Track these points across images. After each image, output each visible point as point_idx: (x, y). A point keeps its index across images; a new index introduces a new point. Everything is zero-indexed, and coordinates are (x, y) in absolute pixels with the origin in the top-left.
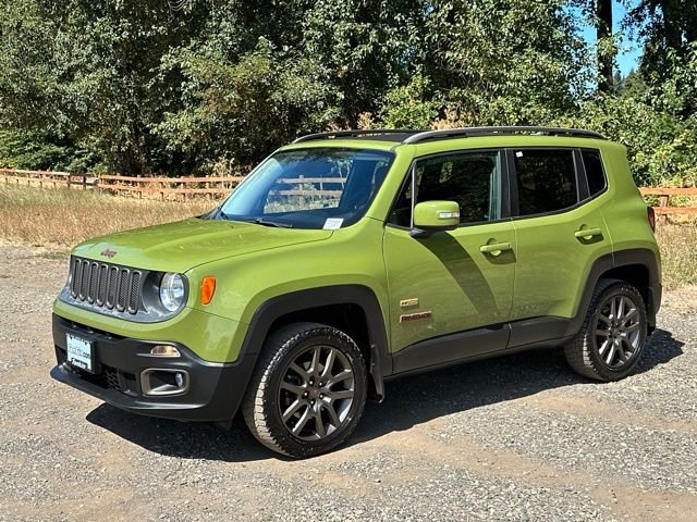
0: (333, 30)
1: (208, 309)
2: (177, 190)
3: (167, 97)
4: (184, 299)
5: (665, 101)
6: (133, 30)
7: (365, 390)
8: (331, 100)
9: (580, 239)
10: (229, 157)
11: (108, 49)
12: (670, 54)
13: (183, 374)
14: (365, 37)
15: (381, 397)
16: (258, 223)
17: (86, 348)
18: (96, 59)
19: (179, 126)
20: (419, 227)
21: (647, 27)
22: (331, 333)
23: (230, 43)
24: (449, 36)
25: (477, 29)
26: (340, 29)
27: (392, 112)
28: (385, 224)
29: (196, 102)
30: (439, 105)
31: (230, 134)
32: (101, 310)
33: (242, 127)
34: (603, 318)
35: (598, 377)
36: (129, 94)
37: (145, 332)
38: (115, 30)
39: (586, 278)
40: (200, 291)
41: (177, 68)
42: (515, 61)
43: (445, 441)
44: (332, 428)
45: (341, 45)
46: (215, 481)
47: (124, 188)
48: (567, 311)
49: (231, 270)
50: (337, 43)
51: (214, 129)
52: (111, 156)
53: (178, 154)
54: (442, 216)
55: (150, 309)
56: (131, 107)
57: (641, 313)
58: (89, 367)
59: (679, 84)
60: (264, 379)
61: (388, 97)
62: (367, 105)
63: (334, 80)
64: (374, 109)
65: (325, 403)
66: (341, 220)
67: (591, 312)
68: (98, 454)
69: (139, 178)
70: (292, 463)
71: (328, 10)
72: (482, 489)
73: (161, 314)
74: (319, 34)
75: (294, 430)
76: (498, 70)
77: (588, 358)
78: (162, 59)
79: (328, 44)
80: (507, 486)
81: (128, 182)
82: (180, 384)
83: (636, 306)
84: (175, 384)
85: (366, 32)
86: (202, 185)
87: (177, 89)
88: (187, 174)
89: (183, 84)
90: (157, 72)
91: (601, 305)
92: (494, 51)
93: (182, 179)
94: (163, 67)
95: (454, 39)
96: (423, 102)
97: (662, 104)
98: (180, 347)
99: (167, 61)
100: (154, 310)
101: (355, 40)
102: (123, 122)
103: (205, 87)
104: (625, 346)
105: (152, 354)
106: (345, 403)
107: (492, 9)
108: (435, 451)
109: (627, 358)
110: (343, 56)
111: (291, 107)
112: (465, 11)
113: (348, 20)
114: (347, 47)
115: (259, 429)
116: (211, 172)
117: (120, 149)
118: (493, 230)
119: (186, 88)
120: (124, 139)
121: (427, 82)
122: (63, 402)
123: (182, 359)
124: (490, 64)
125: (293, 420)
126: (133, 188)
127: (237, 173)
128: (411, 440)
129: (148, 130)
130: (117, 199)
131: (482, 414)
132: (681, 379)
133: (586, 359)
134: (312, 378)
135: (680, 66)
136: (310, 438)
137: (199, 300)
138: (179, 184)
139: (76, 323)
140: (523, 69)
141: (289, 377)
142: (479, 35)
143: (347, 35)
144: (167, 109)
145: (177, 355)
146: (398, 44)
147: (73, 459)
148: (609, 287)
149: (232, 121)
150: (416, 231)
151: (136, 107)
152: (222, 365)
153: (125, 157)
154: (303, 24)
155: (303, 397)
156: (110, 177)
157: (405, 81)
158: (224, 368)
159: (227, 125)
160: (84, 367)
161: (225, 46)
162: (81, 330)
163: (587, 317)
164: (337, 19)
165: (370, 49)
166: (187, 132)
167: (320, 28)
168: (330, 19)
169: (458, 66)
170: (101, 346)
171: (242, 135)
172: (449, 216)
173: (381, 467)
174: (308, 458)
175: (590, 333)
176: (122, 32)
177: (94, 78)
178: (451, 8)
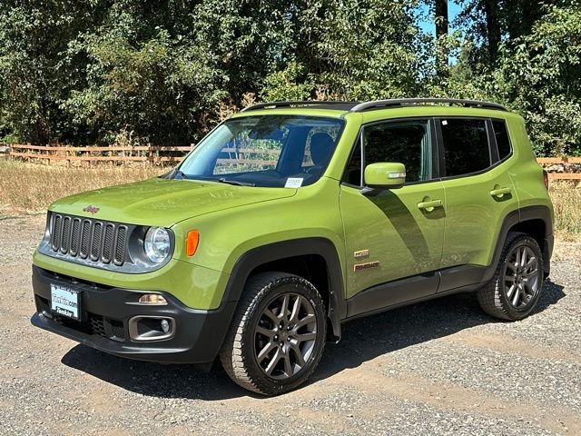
0: (220, 22)
1: (192, 260)
2: (82, 158)
3: (74, 77)
4: (171, 251)
5: (496, 86)
6: (44, 19)
7: (325, 332)
8: (218, 82)
9: (494, 197)
10: (129, 129)
11: (20, 35)
12: (501, 47)
13: (169, 321)
14: (247, 29)
15: (337, 338)
16: (221, 182)
17: (73, 297)
18: (9, 43)
19: (84, 102)
20: (370, 186)
21: (473, 26)
22: (298, 282)
23: (130, 32)
24: (320, 29)
25: (344, 24)
26: (226, 21)
27: (271, 93)
28: (340, 183)
29: (100, 82)
30: (311, 87)
31: (130, 110)
32: (86, 262)
33: (140, 104)
34: (510, 265)
35: (506, 317)
36: (38, 75)
37: (132, 282)
38: (27, 19)
39: (499, 232)
40: (185, 243)
41: (83, 53)
42: (375, 51)
43: (396, 377)
44: (298, 367)
45: (227, 35)
46: (202, 419)
47: (33, 156)
48: (484, 260)
49: (213, 224)
50: (224, 33)
51: (115, 105)
52: (21, 128)
53: (83, 126)
54: (391, 176)
55: (136, 261)
56: (40, 85)
57: (539, 261)
58: (76, 315)
59: (507, 73)
60: (242, 324)
61: (268, 79)
62: (248, 87)
63: (221, 65)
64: (256, 90)
65: (292, 345)
66: (302, 180)
67: (502, 261)
68: (83, 396)
69: (47, 147)
70: (265, 400)
71: (216, 5)
72: (445, 421)
73: (147, 265)
74: (207, 26)
75: (267, 370)
76: (360, 58)
77: (499, 301)
78: (70, 45)
79: (216, 34)
80: (466, 418)
81: (37, 150)
82: (166, 329)
83: (536, 255)
84: (161, 331)
85: (248, 25)
86: (104, 154)
87: (83, 70)
88: (91, 144)
89: (88, 66)
90: (64, 55)
91: (510, 254)
92: (358, 43)
93: (86, 148)
94: (70, 51)
95: (323, 31)
96: (297, 85)
97: (493, 89)
98: (167, 295)
99: (73, 47)
100: (140, 262)
101: (239, 31)
102: (32, 98)
103: (109, 69)
104: (527, 289)
105: (140, 303)
106: (308, 344)
107: (356, 8)
108: (390, 386)
109: (529, 300)
110: (228, 45)
111: (185, 87)
112: (334, 9)
113: (233, 14)
114: (232, 38)
115: (235, 370)
116: (113, 142)
117: (29, 122)
118: (427, 189)
119: (91, 69)
120: (33, 113)
121: (300, 67)
122: (35, 348)
123: (169, 307)
124: (354, 53)
125: (266, 361)
126: (42, 156)
127: (136, 143)
128: (365, 377)
129: (58, 105)
130: (28, 165)
131: (418, 351)
132: (574, 318)
133: (497, 301)
134: (282, 323)
135: (509, 57)
136: (280, 377)
137: (184, 252)
138: (83, 152)
139: (58, 274)
140: (382, 57)
141: (262, 322)
142: (345, 28)
143: (232, 27)
144: (74, 87)
145: (163, 302)
146: (275, 35)
147: (61, 401)
148: (515, 239)
149: (131, 98)
150: (366, 190)
151: (44, 86)
152: (205, 312)
153: (34, 130)
154: (195, 17)
155: (275, 340)
156: (21, 146)
157: (282, 67)
158: (208, 315)
159: (127, 102)
160: (70, 315)
161: (125, 34)
162: (66, 280)
163: (499, 265)
164: (223, 13)
165: (252, 39)
166: (91, 108)
167: (209, 20)
168: (217, 13)
169: (326, 55)
170: (88, 296)
171: (140, 111)
172: (398, 175)
173: (348, 403)
174: (279, 395)
175: (501, 278)
176: (33, 20)
177: (7, 61)
178: (320, 6)
